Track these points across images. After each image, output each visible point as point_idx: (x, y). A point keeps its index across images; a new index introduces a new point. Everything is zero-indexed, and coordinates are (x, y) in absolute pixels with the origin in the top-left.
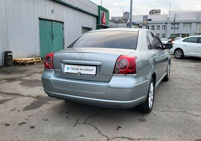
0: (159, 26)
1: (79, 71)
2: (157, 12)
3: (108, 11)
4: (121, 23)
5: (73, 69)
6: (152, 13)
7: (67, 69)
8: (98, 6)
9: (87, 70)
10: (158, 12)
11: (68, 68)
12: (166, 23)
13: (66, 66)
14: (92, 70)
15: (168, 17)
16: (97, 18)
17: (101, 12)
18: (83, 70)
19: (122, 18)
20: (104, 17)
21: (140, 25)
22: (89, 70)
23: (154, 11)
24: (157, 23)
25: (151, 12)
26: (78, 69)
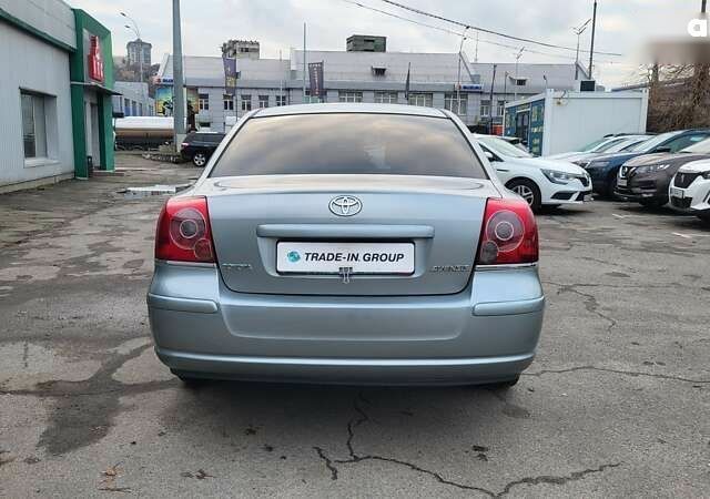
0: (266, 98)
1: (344, 263)
2: (247, 50)
3: (109, 32)
4: (123, 80)
5: (315, 256)
6: (231, 52)
7: (291, 259)
8: (73, 10)
9: (376, 257)
10: (251, 49)
11: (292, 254)
12: (288, 89)
13: (284, 249)
14: (400, 257)
15: (293, 68)
16: (72, 55)
17: (86, 34)
18: (360, 257)
19: (124, 61)
20: (98, 56)
21: (201, 91)
22: (388, 258)
23: (237, 46)
24: (257, 88)
25: (229, 48)
26: (337, 257)
